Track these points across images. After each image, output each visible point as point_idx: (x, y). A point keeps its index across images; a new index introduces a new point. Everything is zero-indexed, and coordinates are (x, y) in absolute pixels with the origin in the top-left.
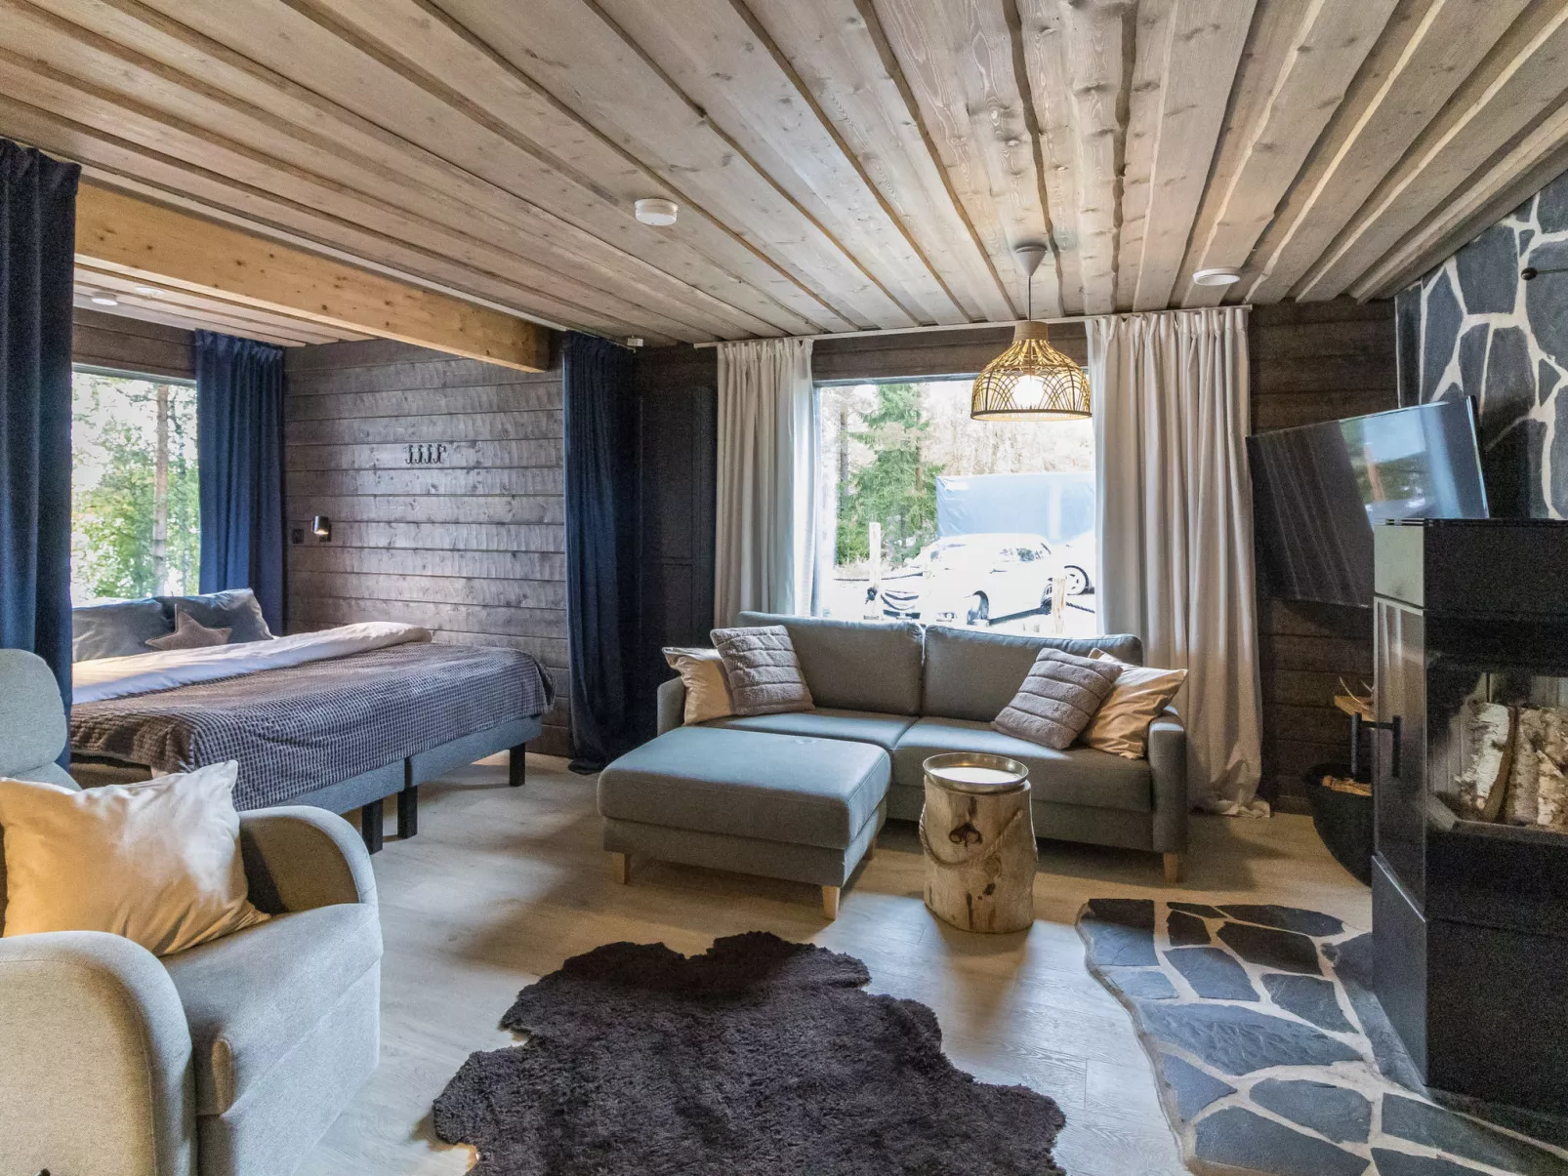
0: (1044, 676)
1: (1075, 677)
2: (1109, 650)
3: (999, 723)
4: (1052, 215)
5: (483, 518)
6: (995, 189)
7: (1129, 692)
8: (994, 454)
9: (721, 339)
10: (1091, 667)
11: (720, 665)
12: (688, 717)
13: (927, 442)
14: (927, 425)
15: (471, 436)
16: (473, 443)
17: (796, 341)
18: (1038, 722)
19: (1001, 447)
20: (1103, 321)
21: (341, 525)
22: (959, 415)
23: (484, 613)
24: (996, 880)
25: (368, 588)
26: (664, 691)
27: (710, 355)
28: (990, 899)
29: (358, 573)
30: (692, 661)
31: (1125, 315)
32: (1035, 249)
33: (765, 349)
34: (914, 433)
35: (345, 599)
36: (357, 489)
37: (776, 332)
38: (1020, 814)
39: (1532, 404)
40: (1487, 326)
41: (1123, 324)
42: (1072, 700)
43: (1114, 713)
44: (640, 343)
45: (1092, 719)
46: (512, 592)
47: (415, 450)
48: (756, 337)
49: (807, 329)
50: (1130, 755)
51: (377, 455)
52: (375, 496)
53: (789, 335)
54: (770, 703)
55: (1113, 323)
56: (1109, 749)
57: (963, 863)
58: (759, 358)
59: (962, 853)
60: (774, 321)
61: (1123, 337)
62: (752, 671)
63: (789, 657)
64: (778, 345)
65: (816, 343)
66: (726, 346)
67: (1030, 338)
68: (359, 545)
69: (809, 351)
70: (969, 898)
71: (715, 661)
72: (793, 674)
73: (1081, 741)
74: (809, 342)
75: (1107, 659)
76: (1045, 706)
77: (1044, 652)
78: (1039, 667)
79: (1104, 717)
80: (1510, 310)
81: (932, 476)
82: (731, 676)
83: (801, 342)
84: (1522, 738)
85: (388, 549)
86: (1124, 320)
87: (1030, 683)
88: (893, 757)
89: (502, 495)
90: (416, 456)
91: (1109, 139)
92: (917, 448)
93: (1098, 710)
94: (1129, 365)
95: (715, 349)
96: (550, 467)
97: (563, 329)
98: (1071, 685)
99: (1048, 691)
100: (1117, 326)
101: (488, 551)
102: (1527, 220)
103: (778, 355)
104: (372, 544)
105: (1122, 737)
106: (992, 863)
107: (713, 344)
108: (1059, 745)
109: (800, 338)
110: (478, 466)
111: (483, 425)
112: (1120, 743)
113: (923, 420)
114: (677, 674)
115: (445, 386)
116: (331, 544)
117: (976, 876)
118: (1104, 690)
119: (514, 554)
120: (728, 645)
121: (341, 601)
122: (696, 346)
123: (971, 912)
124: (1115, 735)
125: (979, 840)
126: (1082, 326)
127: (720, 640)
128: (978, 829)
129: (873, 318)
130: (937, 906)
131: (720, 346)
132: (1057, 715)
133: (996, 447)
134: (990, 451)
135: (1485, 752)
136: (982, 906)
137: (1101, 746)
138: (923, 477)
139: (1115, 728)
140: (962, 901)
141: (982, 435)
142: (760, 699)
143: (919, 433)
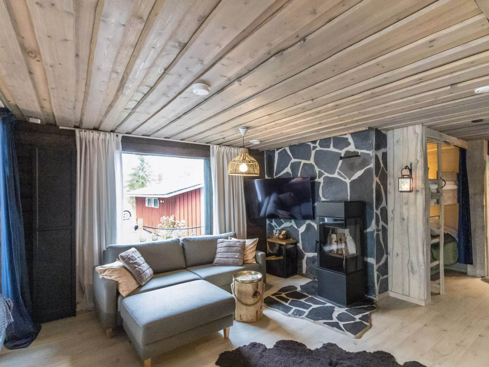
0: (224, 247)
7: (249, 247)
9: (78, 128)
12: (124, 293)
17: (115, 134)
20: (215, 146)
27: (72, 134)
28: (261, 310)
39: (316, 178)
40: (301, 162)
42: (239, 252)
43: (248, 252)
44: (39, 121)
45: (244, 255)
48: (97, 130)
50: (255, 263)
53: (113, 132)
55: (218, 147)
56: (249, 262)
57: (256, 303)
63: (143, 259)
64: (108, 135)
69: (120, 139)
70: (257, 312)
73: (244, 262)
74: (120, 136)
76: (233, 255)
77: (218, 240)
78: (220, 245)
79: (246, 254)
80: (309, 160)
83: (117, 136)
84: (338, 240)
86: (220, 147)
87: (219, 250)
93: (244, 253)
95: (74, 131)
98: (237, 248)
102: (316, 144)
103: (107, 140)
105: (252, 258)
107: (73, 129)
108: (240, 265)
109: (117, 134)
112: (252, 260)
117: (259, 306)
118: (243, 247)
122: (61, 127)
123: (257, 316)
124: (251, 258)
125: (260, 294)
128: (259, 291)
131: (77, 131)
132: (237, 257)
135: (333, 243)
137: (246, 262)
140: (255, 314)
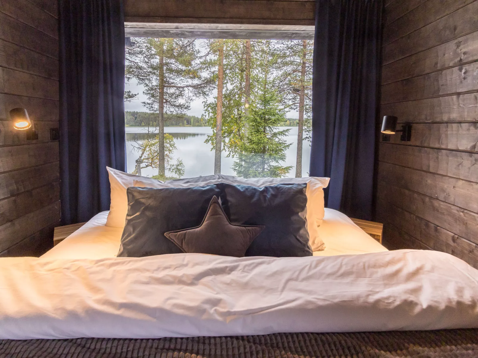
21: (421, 126)
25: (443, 191)
29: (434, 174)
35: (419, 193)
36: (439, 90)
51: (464, 49)
52: (459, 94)
68: (437, 146)
104: (450, 147)
116: (409, 143)
121: (416, 195)
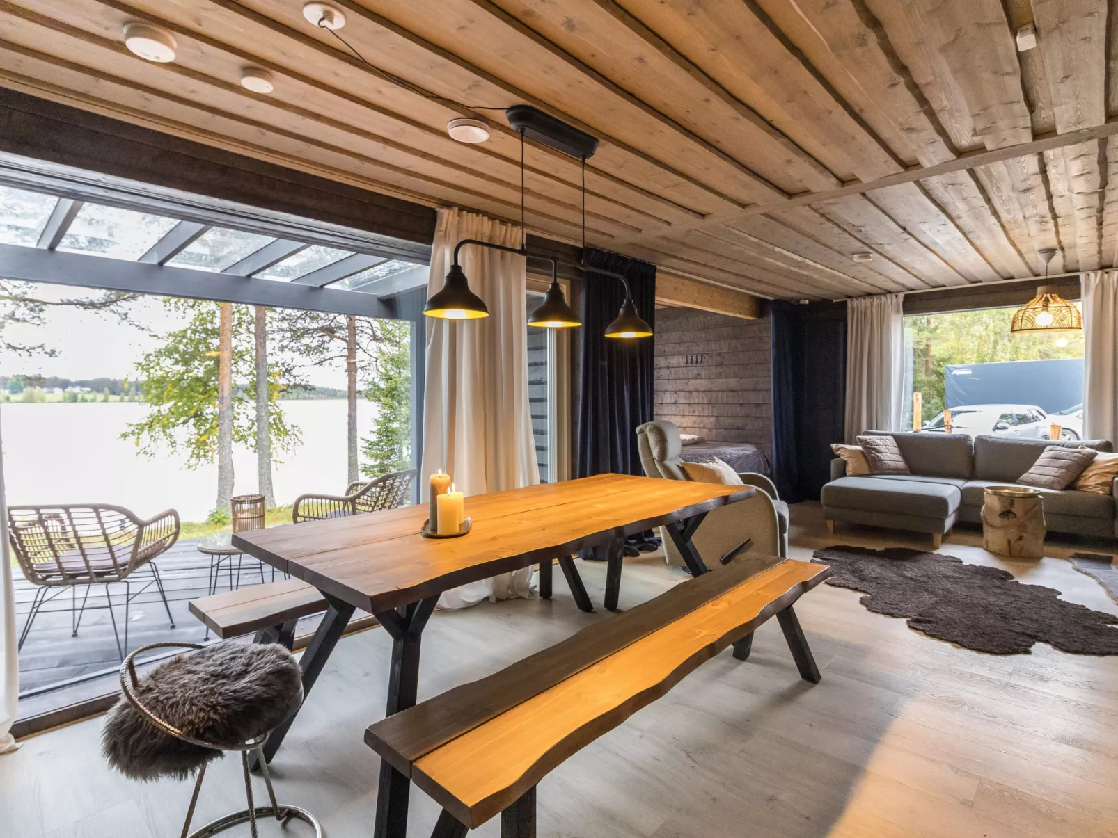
0: (1049, 458)
1: (1069, 457)
2: (1091, 447)
3: (1021, 481)
4: (1061, 238)
5: (725, 388)
6: (1032, 235)
7: (1099, 464)
8: (995, 348)
9: (849, 297)
10: (1078, 452)
11: (862, 452)
12: (848, 473)
13: (936, 341)
14: (936, 328)
15: (718, 351)
16: (719, 354)
17: (893, 296)
18: (1045, 478)
19: (1001, 343)
20: (1092, 275)
22: (963, 321)
23: (725, 433)
24: (1024, 535)
26: (833, 463)
27: (844, 304)
28: (1020, 542)
30: (847, 450)
31: (1107, 270)
32: (1050, 252)
33: (876, 301)
34: (926, 334)
37: (882, 291)
38: (1037, 507)
41: (1106, 275)
42: (1067, 468)
43: (1090, 474)
44: (807, 302)
45: (1079, 476)
46: (740, 422)
47: (690, 358)
48: (870, 295)
49: (899, 288)
50: (1101, 492)
51: (668, 361)
52: (668, 380)
53: (890, 292)
54: (889, 469)
55: (1099, 273)
56: (1088, 489)
57: (1006, 527)
58: (872, 306)
59: (1006, 522)
60: (879, 285)
61: (1105, 283)
62: (879, 455)
63: (896, 450)
64: (883, 298)
65: (906, 297)
66: (852, 301)
67: (1047, 293)
69: (901, 300)
70: (1009, 542)
71: (859, 451)
72: (899, 458)
73: (1071, 485)
74: (901, 296)
75: (1089, 450)
76: (1052, 471)
77: (1049, 448)
78: (1044, 455)
79: (1086, 475)
81: (939, 365)
82: (868, 457)
83: (897, 296)
85: (675, 403)
86: (1107, 273)
87: (1040, 461)
88: (961, 491)
89: (734, 378)
90: (690, 360)
91: (1094, 219)
92: (927, 345)
93: (1083, 472)
94: (1109, 298)
95: (846, 302)
96: (760, 364)
97: (772, 299)
98: (1066, 461)
99: (1052, 464)
100: (1102, 275)
101: (727, 404)
103: (883, 305)
104: (668, 402)
105: (1096, 484)
106: (1022, 527)
107: (844, 300)
108: (1058, 487)
109: (895, 294)
110: (721, 364)
111: (724, 346)
112: (1095, 487)
113: (932, 326)
114: (838, 456)
115: (705, 328)
117: (1013, 533)
118: (1086, 462)
119: (741, 405)
120: (865, 443)
122: (834, 301)
123: (1010, 548)
124: (1092, 484)
125: (1016, 516)
126: (1078, 277)
127: (861, 441)
128: (1015, 512)
129: (941, 280)
130: (991, 547)
131: (849, 301)
132: (1057, 474)
133: (996, 342)
134: (991, 346)
136: (1016, 546)
137: (1083, 489)
138: (931, 367)
139: (1092, 481)
140: (1006, 544)
141: (984, 334)
142: (884, 467)
143: (929, 335)
